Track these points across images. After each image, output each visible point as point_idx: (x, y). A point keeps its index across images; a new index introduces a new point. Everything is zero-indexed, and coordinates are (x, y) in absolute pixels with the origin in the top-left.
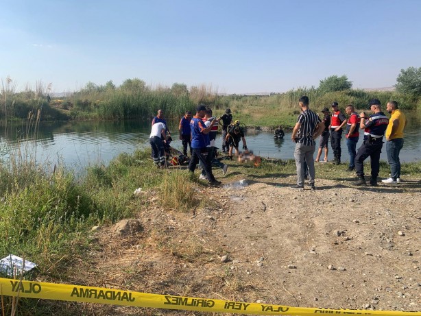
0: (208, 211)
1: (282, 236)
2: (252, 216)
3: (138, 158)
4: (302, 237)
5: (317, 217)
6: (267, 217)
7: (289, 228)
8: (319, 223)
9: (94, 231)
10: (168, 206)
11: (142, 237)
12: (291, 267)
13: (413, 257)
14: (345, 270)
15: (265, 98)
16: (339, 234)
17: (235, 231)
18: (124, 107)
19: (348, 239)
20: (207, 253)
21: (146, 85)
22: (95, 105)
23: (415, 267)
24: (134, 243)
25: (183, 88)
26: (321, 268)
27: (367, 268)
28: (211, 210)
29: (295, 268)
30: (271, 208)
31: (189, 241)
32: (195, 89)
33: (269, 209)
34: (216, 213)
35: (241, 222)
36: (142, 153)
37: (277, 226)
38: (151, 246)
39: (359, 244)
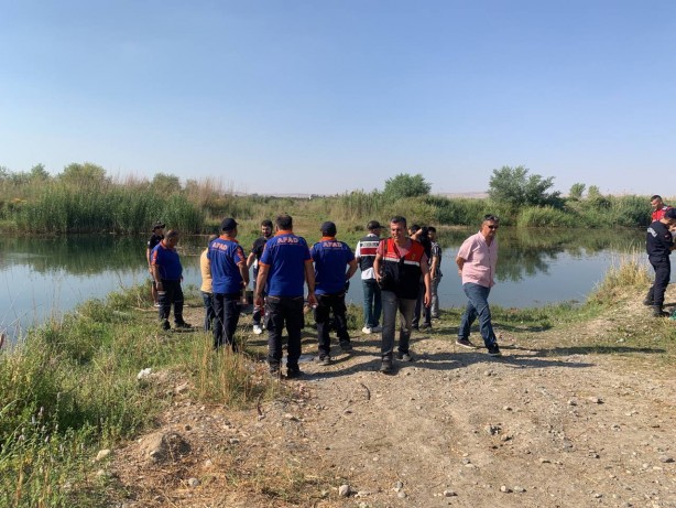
0: (282, 405)
1: (414, 441)
2: (353, 408)
3: (116, 306)
4: (441, 439)
5: (453, 405)
6: (378, 409)
7: (418, 428)
8: (458, 414)
9: (103, 460)
10: (212, 400)
11: (191, 464)
12: (448, 495)
13: (602, 460)
14: (524, 491)
15: (306, 203)
16: (493, 431)
17: (338, 439)
18: (68, 211)
19: (508, 439)
20: (311, 482)
21: (107, 175)
22: (11, 206)
23: (611, 476)
24: (181, 475)
25: (172, 182)
26: (491, 491)
27: (551, 483)
28: (286, 402)
29: (455, 495)
30: (378, 392)
31: (273, 463)
32: (192, 186)
33: (374, 394)
34: (295, 407)
35: (342, 421)
36: (122, 298)
37: (399, 424)
38: (215, 478)
39: (525, 445)
